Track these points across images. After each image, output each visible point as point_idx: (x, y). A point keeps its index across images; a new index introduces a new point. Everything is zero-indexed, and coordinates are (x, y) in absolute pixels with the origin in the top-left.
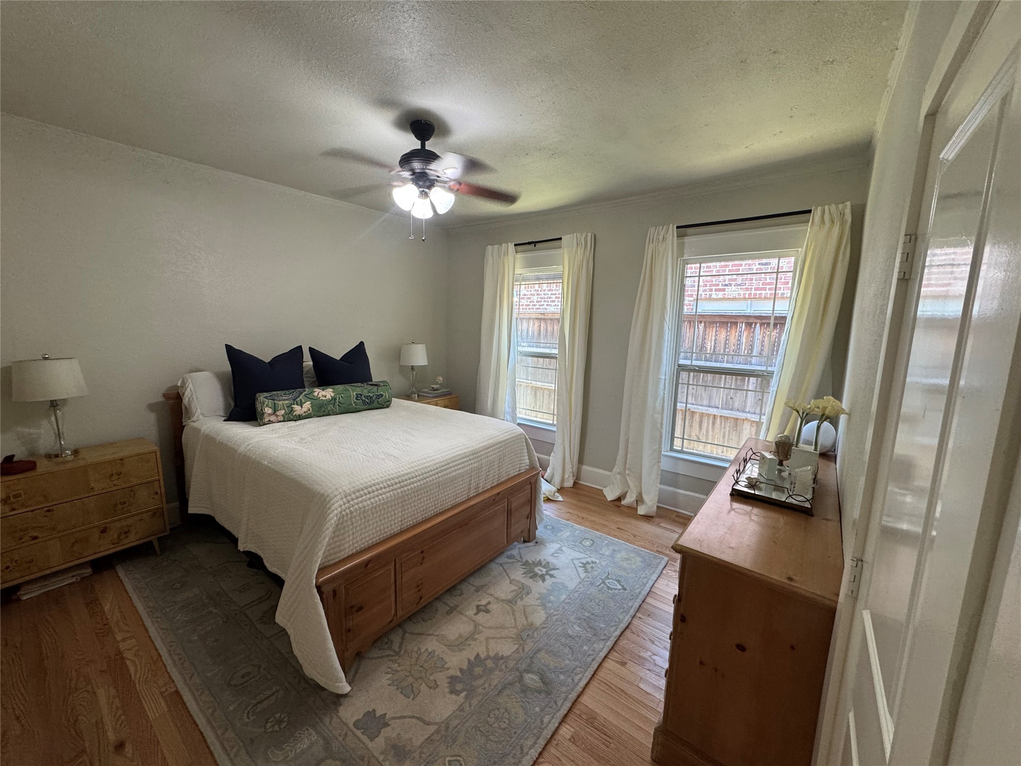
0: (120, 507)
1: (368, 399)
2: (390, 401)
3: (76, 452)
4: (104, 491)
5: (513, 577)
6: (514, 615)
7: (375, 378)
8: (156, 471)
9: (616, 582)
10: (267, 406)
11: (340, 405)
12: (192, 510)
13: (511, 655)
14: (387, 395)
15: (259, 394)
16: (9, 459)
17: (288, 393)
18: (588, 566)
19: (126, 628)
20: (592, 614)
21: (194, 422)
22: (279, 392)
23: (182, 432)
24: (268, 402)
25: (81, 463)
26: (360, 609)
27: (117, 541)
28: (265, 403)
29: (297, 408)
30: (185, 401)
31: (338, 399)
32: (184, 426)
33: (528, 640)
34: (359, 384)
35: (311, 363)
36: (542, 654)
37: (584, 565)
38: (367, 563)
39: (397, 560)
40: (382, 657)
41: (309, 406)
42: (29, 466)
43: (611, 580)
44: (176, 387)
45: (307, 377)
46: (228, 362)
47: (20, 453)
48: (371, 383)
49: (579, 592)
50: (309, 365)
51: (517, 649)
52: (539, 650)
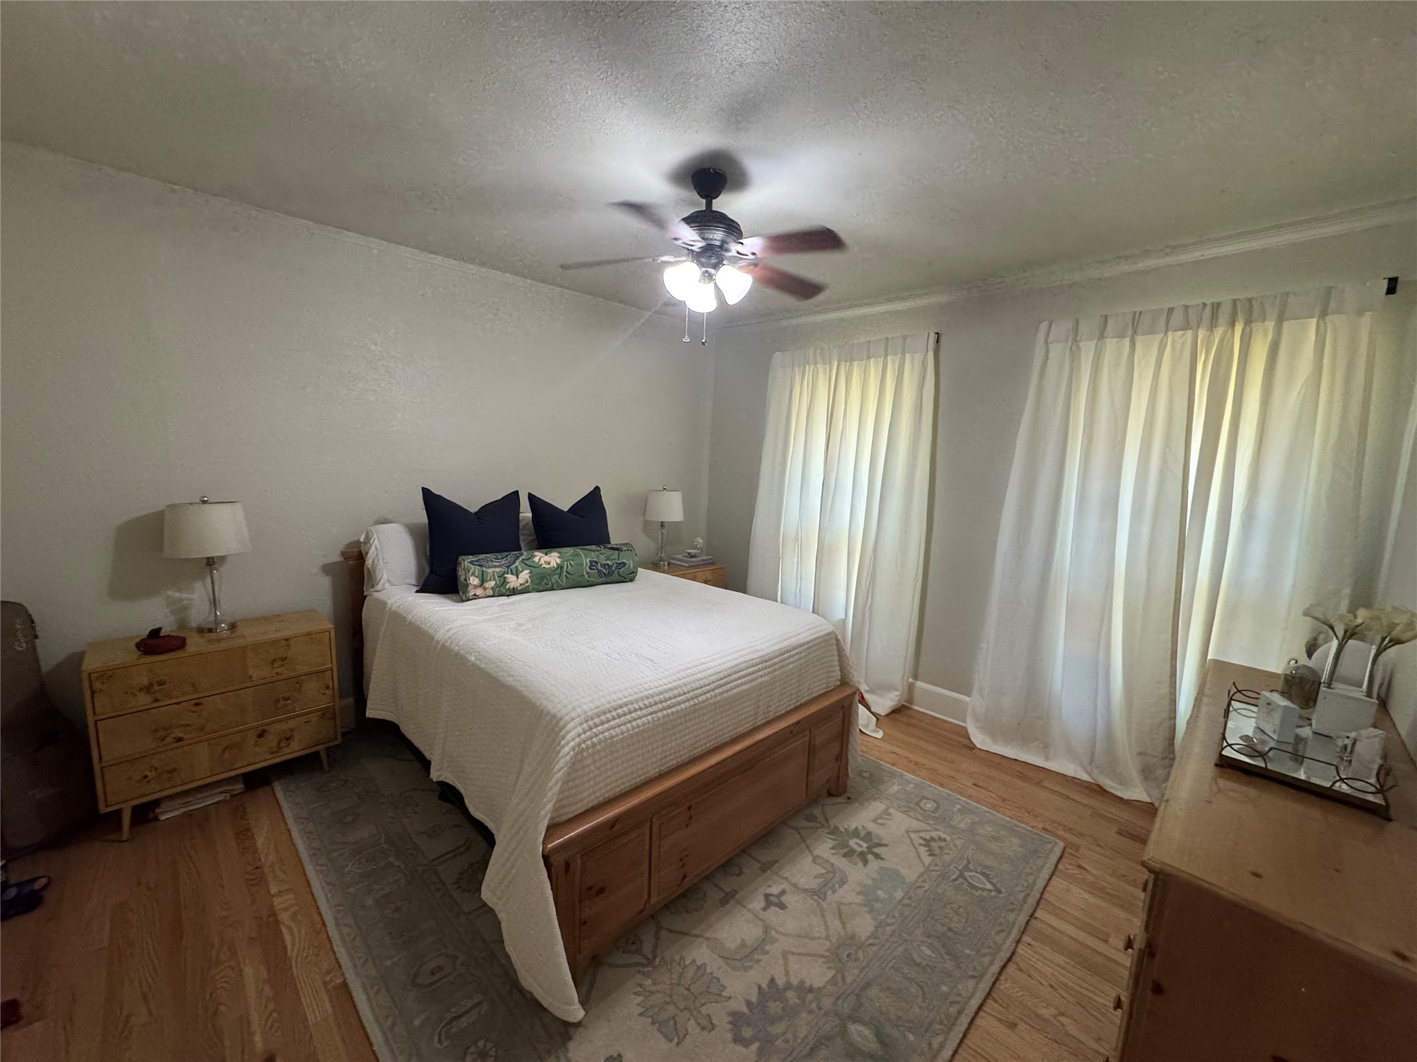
0: (282, 702)
1: (605, 569)
2: (634, 573)
3: (233, 627)
4: (263, 682)
5: (817, 852)
6: (823, 916)
7: (615, 539)
8: (329, 657)
9: (981, 877)
10: (473, 574)
11: (568, 575)
12: (370, 713)
13: (824, 987)
14: (632, 564)
15: (463, 557)
16: (155, 633)
17: (500, 557)
18: (934, 845)
19: (283, 876)
20: (950, 929)
21: (378, 591)
22: (488, 555)
23: (364, 603)
24: (475, 568)
25: (241, 642)
26: (601, 891)
27: (276, 749)
28: (470, 569)
29: (511, 578)
30: (369, 562)
31: (565, 567)
32: (366, 596)
33: (849, 964)
34: (594, 547)
35: (530, 515)
36: (873, 992)
37: (928, 843)
38: (612, 823)
39: (654, 820)
40: (630, 965)
41: (527, 577)
42: (177, 643)
43: (973, 874)
44: (358, 542)
45: (523, 535)
46: (425, 511)
47: (168, 626)
48: (609, 546)
49: (924, 889)
50: (528, 517)
51: (834, 977)
52: (868, 985)
